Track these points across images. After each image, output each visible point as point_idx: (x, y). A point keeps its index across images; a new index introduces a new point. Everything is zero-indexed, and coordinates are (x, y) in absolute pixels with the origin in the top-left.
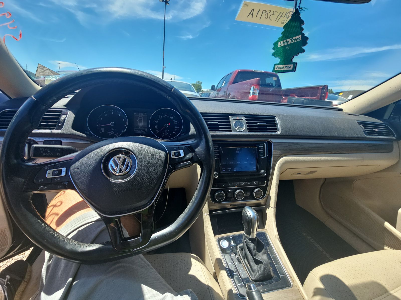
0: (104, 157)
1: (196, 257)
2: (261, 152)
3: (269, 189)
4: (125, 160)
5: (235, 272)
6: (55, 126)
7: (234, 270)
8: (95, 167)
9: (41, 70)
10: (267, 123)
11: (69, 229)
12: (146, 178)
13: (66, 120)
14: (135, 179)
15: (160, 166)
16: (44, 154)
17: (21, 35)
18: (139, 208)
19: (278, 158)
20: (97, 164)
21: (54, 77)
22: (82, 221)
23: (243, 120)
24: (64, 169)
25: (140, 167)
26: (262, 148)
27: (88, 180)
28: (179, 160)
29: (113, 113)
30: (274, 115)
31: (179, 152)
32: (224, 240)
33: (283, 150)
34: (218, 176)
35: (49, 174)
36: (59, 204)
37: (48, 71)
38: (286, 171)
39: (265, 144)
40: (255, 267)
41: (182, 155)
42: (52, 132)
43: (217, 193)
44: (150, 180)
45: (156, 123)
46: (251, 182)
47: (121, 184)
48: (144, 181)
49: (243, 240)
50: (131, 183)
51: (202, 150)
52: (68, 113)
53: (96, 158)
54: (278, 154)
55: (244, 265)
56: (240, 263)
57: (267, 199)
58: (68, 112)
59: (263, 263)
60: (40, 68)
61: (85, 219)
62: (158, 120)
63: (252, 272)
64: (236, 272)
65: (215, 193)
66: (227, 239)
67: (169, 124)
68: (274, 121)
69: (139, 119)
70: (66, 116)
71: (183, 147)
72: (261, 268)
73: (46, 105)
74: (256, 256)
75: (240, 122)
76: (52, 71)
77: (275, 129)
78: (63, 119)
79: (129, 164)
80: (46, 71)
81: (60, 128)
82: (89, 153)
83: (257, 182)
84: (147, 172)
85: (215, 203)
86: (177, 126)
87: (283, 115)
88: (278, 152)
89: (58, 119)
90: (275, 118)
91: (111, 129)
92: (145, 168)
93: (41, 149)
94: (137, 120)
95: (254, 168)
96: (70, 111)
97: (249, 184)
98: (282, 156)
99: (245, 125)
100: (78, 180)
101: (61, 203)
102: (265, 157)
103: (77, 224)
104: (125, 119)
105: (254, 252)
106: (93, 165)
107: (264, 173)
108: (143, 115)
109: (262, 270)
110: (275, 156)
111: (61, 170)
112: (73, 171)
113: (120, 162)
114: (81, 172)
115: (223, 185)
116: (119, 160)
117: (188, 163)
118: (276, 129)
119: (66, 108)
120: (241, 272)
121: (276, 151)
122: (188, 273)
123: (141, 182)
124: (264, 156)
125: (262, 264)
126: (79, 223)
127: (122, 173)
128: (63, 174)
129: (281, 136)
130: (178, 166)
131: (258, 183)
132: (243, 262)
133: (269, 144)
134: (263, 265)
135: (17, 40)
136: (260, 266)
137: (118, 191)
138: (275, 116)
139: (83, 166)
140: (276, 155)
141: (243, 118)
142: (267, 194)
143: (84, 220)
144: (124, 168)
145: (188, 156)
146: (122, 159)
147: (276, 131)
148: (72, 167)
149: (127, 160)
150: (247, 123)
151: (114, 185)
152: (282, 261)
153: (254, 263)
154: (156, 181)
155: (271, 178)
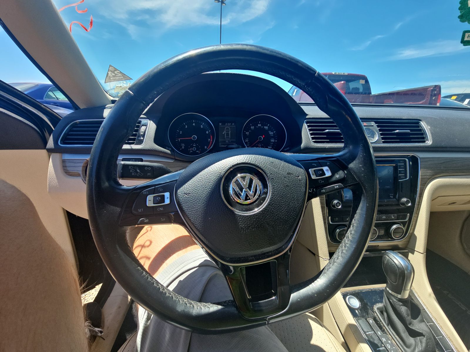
0: (223, 176)
1: (315, 318)
2: (402, 172)
3: (413, 225)
4: (251, 181)
5: (379, 345)
6: (134, 139)
7: (379, 343)
8: (212, 191)
9: (112, 73)
10: (411, 130)
11: (167, 278)
12: (283, 209)
13: (146, 132)
14: (268, 211)
15: (300, 190)
16: (133, 174)
17: (91, 23)
18: (271, 254)
19: (428, 180)
20: (215, 187)
21: (125, 82)
22: (182, 266)
23: (373, 126)
24: (167, 195)
25: (274, 192)
26: (403, 167)
27: (203, 210)
28: (323, 181)
29: (194, 124)
30: (418, 118)
31: (322, 170)
32: (352, 296)
33: (435, 169)
34: (341, 206)
35: (150, 201)
36: (148, 243)
37: (120, 75)
38: (437, 199)
39: (407, 160)
40: (411, 340)
41: (328, 174)
42: (132, 148)
43: (338, 230)
44: (288, 212)
45: (247, 135)
46: (387, 215)
47: (250, 217)
48: (280, 214)
49: (385, 298)
50: (263, 216)
51: (361, 166)
52: (148, 124)
53: (213, 179)
54: (428, 174)
55: (392, 336)
56: (384, 333)
57: (410, 240)
58: (148, 122)
59: (424, 336)
60: (111, 71)
61: (184, 263)
62: (250, 131)
63: (405, 348)
64: (382, 347)
65: (335, 230)
66: (356, 295)
67: (264, 136)
68: (418, 127)
69: (226, 131)
70: (147, 128)
71: (327, 162)
72: (421, 342)
73: (145, 103)
74: (411, 325)
75: (369, 129)
76: (124, 74)
77: (422, 137)
78: (143, 130)
79: (258, 188)
80: (118, 75)
81: (140, 142)
82: (201, 171)
83: (396, 215)
84: (283, 200)
85: (335, 243)
86: (273, 139)
87: (431, 118)
88: (429, 171)
89: (137, 131)
90: (419, 122)
91: (193, 145)
92: (281, 193)
93: (130, 167)
94: (223, 132)
95: (390, 194)
96: (150, 120)
97: (384, 217)
98: (434, 177)
99: (378, 133)
100: (190, 210)
101: (151, 242)
102: (407, 179)
103: (176, 270)
104: (208, 132)
105: (408, 318)
106: (209, 188)
107: (407, 202)
108: (230, 125)
109: (424, 345)
110: (423, 177)
111: (164, 196)
112: (182, 197)
113: (245, 184)
114: (193, 199)
115: (347, 219)
116: (244, 181)
117: (338, 187)
118: (424, 138)
119: (145, 117)
120: (389, 347)
121: (426, 170)
122: (310, 342)
123: (276, 215)
124: (406, 177)
125: (422, 337)
126: (178, 269)
127: (249, 201)
128: (167, 201)
129: (433, 147)
130: (322, 191)
131: (398, 217)
132: (388, 332)
133: (414, 160)
134: (425, 339)
135: (87, 30)
136: (420, 341)
137: (245, 227)
138: (420, 119)
139: (195, 190)
140: (425, 177)
141: (373, 123)
142: (410, 232)
143: (183, 265)
144: (251, 193)
145: (337, 176)
146: (247, 181)
147: (424, 142)
148: (181, 191)
149: (254, 182)
150: (380, 130)
151: (240, 218)
152: (444, 331)
153: (408, 334)
154: (296, 213)
155: (417, 209)
